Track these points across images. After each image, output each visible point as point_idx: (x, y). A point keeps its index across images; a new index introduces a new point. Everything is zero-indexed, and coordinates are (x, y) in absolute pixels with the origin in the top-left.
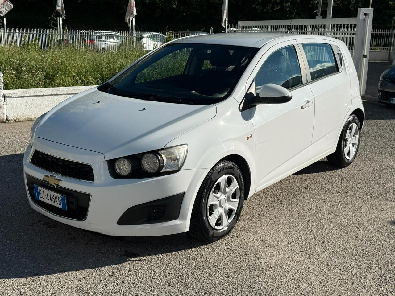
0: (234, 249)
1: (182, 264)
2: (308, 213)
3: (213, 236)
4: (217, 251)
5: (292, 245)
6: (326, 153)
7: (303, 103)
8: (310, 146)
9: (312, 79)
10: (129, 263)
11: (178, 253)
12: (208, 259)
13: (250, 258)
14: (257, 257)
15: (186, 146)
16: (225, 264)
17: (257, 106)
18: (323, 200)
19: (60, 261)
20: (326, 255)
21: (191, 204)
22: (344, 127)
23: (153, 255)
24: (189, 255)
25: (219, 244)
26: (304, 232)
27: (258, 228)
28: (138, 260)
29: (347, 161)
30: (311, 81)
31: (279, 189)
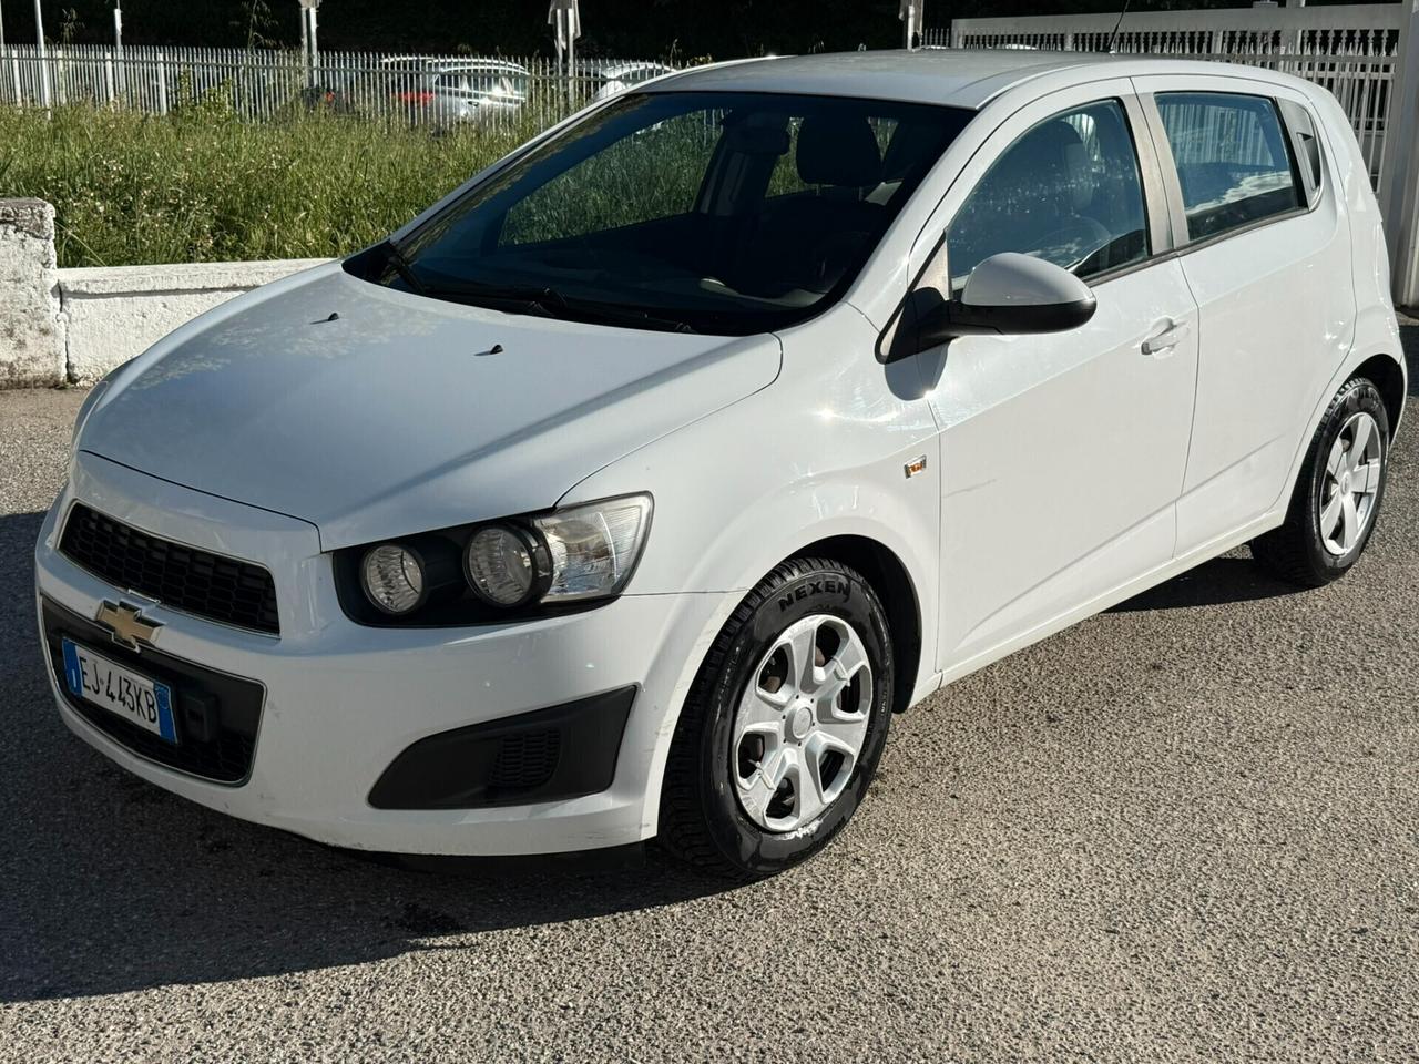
0: (838, 910)
1: (625, 968)
2: (1156, 769)
3: (757, 858)
4: (769, 920)
5: (1074, 903)
6: (1247, 530)
7: (1149, 329)
8: (1175, 501)
9: (1191, 237)
10: (413, 958)
11: (615, 920)
12: (727, 950)
13: (898, 952)
14: (929, 948)
15: (643, 502)
16: (794, 973)
17: (953, 342)
18: (1221, 716)
19: (149, 941)
20: (1209, 948)
21: (662, 731)
22: (1322, 427)
23: (514, 927)
24: (657, 931)
25: (782, 887)
26: (1128, 851)
27: (947, 826)
28: (454, 947)
29: (1329, 562)
30: (1188, 242)
31: (1051, 669)
